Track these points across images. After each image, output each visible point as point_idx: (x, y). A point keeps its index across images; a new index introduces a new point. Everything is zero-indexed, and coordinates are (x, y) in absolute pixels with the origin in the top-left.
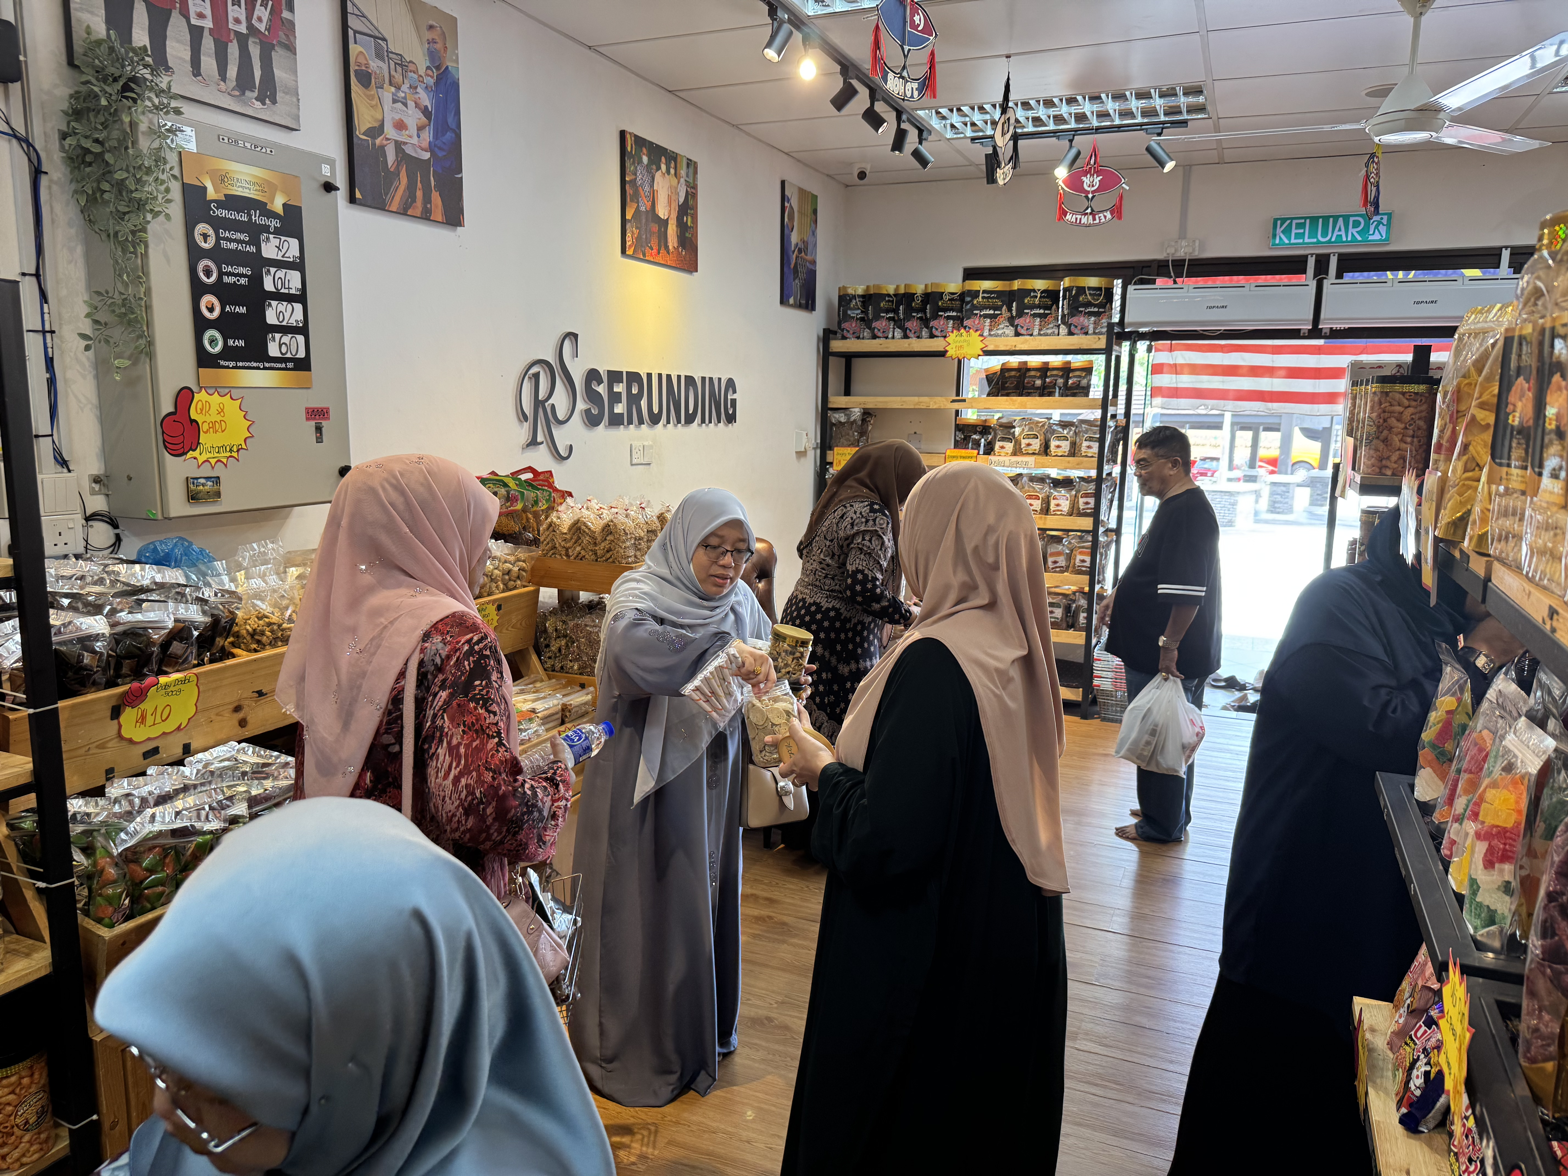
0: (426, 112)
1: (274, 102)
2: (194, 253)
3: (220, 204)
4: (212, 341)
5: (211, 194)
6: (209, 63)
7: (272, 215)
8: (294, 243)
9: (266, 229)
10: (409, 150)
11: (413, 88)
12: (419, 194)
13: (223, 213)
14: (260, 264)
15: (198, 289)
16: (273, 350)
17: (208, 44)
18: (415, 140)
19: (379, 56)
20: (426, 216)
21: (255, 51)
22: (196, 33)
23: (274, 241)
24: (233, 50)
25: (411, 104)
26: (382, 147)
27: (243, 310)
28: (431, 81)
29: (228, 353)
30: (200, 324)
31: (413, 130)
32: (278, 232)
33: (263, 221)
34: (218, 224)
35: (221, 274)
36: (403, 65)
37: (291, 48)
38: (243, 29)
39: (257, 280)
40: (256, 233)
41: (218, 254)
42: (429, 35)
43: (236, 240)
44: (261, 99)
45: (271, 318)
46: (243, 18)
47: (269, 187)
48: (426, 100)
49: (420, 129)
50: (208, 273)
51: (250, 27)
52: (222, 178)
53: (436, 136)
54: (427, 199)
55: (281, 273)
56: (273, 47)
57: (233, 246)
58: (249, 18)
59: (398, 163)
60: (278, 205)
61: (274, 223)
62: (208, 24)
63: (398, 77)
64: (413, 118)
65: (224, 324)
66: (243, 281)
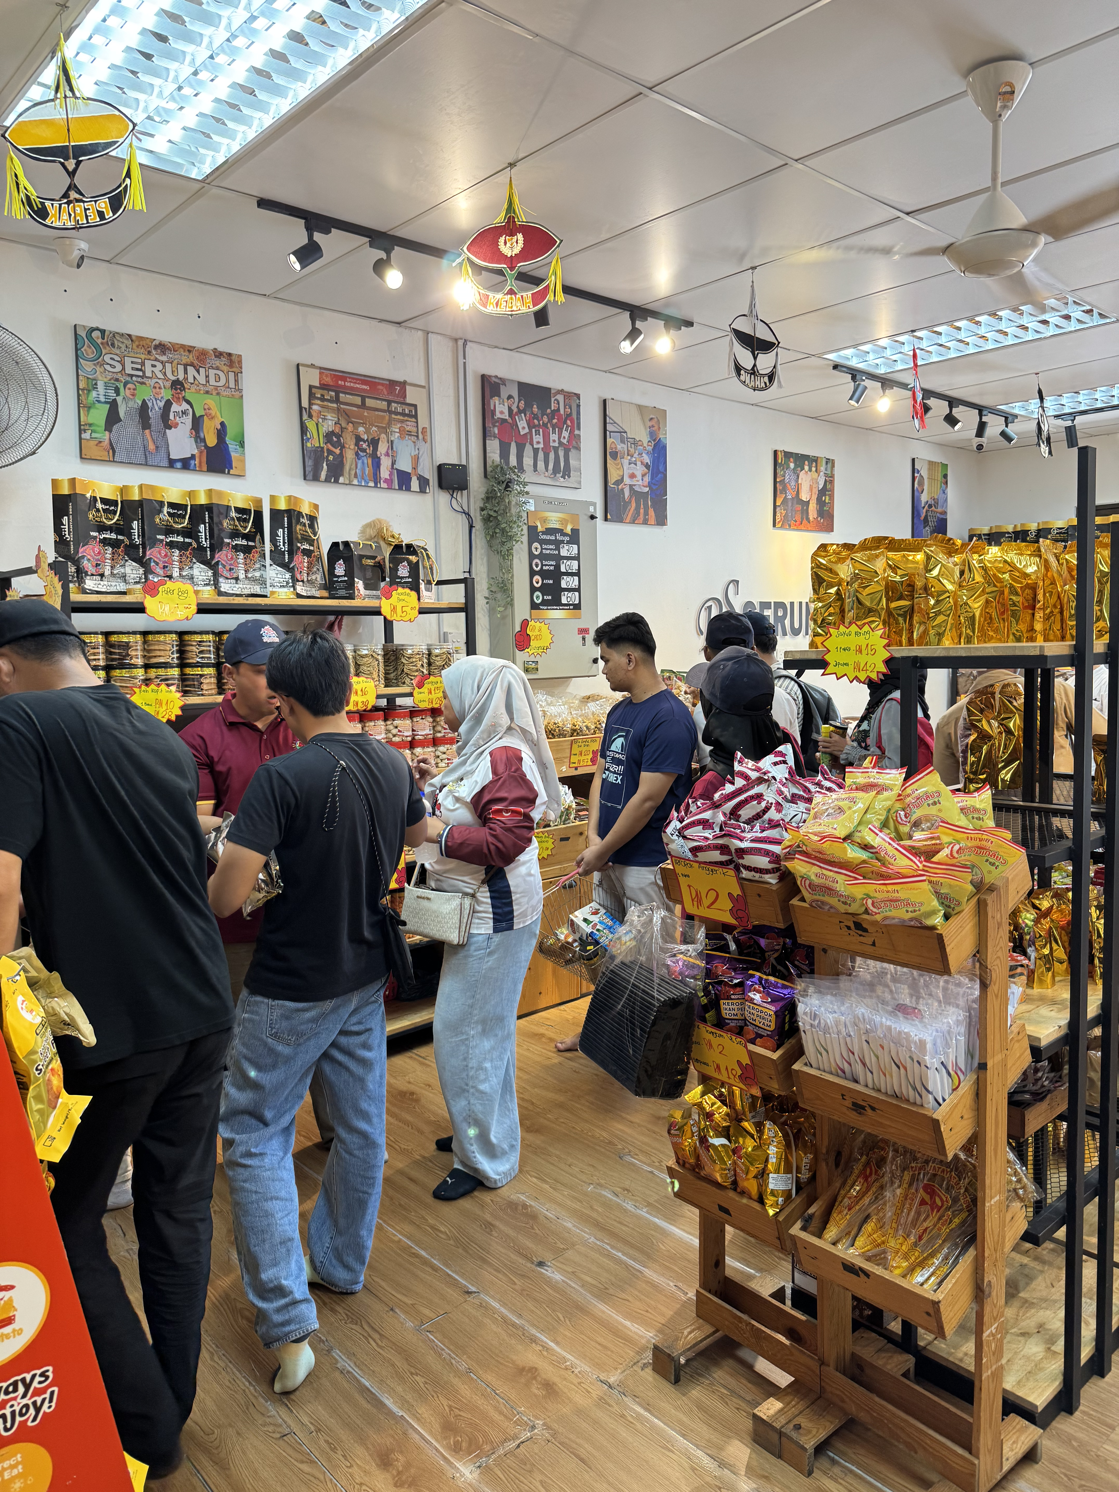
0: (647, 466)
1: (569, 477)
2: (532, 556)
3: (543, 533)
4: (538, 597)
5: (540, 529)
6: (541, 464)
7: (566, 535)
8: (575, 547)
9: (562, 542)
10: (637, 488)
11: (640, 454)
12: (642, 511)
13: (544, 537)
14: (559, 558)
15: (532, 573)
16: (564, 600)
17: (541, 455)
18: (640, 483)
19: (622, 442)
20: (645, 522)
21: (561, 453)
22: (536, 451)
23: (566, 547)
24: (552, 456)
25: (639, 463)
26: (622, 489)
27: (551, 582)
28: (650, 448)
29: (544, 603)
30: (533, 589)
31: (639, 477)
32: (568, 543)
33: (562, 538)
34: (542, 542)
35: (542, 565)
36: (635, 443)
37: (578, 449)
38: (556, 444)
39: (557, 567)
40: (558, 544)
41: (542, 557)
42: (650, 424)
43: (549, 549)
44: (564, 477)
45: (563, 585)
46: (557, 439)
47: (564, 522)
48: (647, 459)
49: (643, 476)
50: (537, 566)
51: (560, 443)
52: (544, 520)
53: (652, 478)
54: (646, 513)
55: (569, 563)
56: (570, 450)
57: (548, 552)
58: (559, 438)
59: (631, 496)
60: (568, 530)
61: (567, 539)
62: (541, 446)
63: (632, 450)
64: (640, 470)
65: (543, 590)
66: (552, 568)
